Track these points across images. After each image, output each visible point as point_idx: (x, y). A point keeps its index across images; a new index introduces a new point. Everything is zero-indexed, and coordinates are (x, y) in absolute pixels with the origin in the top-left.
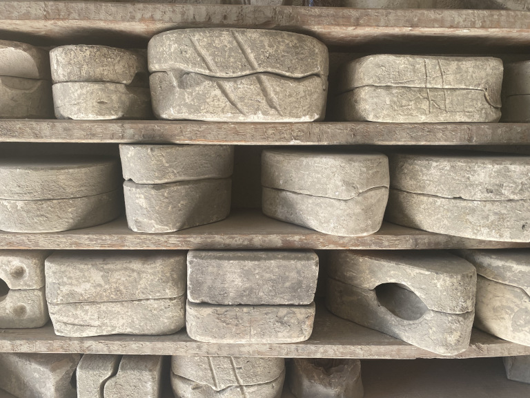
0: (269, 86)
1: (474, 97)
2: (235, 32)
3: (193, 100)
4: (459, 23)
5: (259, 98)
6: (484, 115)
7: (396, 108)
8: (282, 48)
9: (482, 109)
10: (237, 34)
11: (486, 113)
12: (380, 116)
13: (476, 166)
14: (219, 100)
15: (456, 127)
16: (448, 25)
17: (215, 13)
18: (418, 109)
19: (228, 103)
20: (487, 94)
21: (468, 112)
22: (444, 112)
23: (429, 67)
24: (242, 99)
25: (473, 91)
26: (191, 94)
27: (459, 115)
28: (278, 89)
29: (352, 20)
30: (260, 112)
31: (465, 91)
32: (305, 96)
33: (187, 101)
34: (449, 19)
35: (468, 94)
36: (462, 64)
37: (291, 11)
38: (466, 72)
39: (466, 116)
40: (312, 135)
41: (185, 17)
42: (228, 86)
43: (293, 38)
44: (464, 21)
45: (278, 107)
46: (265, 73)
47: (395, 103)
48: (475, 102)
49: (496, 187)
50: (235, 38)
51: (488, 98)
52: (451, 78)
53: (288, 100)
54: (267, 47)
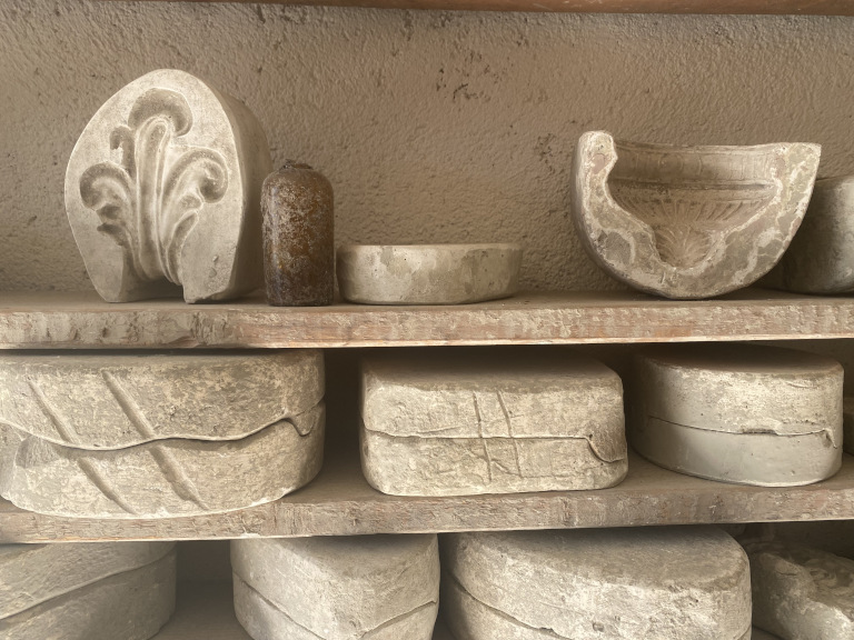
0: (177, 463)
1: (569, 451)
2: (110, 375)
3: (39, 488)
4: (530, 330)
5: (158, 485)
6: (589, 480)
7: (427, 474)
8: (199, 395)
9: (586, 470)
10: (112, 378)
11: (594, 476)
12: (401, 488)
13: (575, 580)
14: (84, 491)
15: (542, 501)
16: (512, 334)
17: (86, 326)
18: (469, 476)
19: (102, 496)
20: (592, 443)
21: (561, 476)
22: (518, 478)
23: (482, 406)
24: (126, 488)
25: (566, 441)
26: (35, 477)
27: (546, 482)
28: (194, 467)
29: (339, 332)
30: (162, 508)
31: (552, 443)
32: (254, 468)
33: (30, 488)
34: (513, 324)
35: (557, 446)
36: (544, 397)
37: (226, 319)
38: (551, 411)
39: (558, 482)
40: (280, 522)
41: (32, 333)
42: (100, 467)
43: (223, 374)
44: (539, 328)
45: (198, 496)
46: (170, 441)
47: (425, 467)
48: (571, 460)
49: (609, 622)
50: (109, 384)
51: (596, 450)
52: (523, 421)
53: (218, 483)
54: (170, 398)
